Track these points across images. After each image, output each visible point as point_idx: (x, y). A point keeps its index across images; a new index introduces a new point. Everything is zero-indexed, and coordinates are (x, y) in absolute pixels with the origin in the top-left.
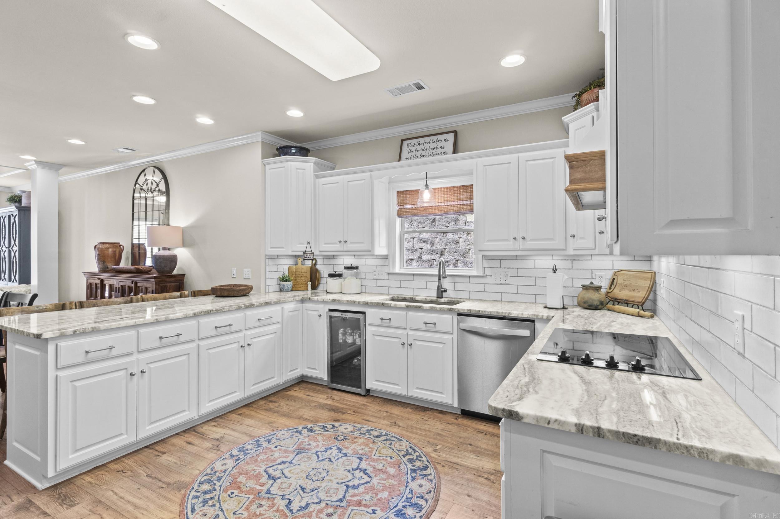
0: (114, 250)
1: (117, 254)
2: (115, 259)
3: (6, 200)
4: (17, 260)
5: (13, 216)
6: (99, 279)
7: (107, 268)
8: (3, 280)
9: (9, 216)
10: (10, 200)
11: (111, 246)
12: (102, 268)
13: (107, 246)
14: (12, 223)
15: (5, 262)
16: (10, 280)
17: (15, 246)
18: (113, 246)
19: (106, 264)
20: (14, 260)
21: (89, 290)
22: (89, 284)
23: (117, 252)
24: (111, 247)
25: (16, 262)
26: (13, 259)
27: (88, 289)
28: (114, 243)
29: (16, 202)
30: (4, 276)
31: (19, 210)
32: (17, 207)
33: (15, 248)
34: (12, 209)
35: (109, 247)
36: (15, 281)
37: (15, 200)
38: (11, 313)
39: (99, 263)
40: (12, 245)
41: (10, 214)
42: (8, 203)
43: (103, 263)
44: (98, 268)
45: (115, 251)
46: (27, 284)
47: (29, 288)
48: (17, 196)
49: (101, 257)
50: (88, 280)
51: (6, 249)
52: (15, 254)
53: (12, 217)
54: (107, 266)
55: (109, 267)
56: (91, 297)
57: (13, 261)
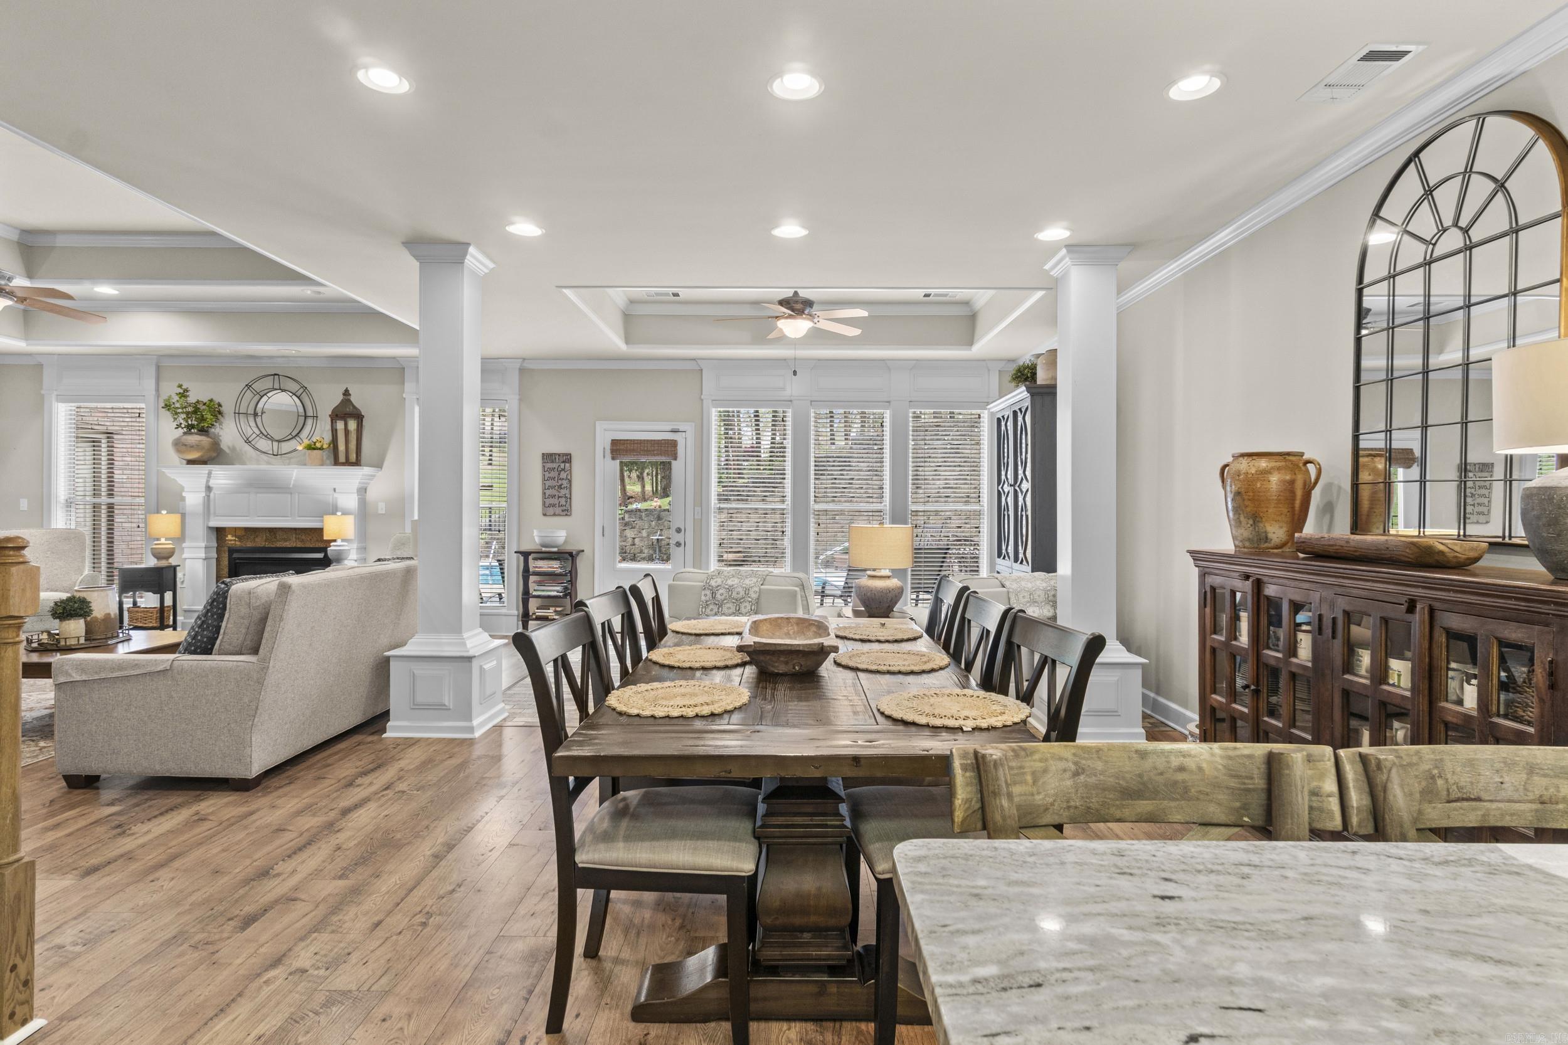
0: (1288, 477)
1: (1299, 493)
2: (1293, 508)
3: (1010, 378)
4: (1029, 513)
5: (1021, 412)
6: (1247, 577)
7: (1267, 539)
8: (1004, 558)
9: (1015, 413)
10: (1017, 378)
11: (1278, 464)
12: (1249, 540)
13: (1263, 464)
14: (1019, 428)
15: (1008, 516)
16: (1016, 560)
17: (1024, 481)
18: (1283, 463)
19: (1261, 525)
20: (1024, 513)
21: (1208, 610)
22: (1208, 589)
23: (1299, 485)
24: (1279, 469)
25: (1027, 516)
26: (1022, 510)
27: (1205, 606)
28: (1288, 454)
29: (1026, 380)
30: (1006, 549)
31: (1032, 395)
32: (1028, 389)
33: (1026, 486)
34: (1021, 394)
35: (1272, 468)
36: (1024, 562)
37: (1025, 375)
38: (1029, 778)
39: (1237, 523)
40: (1020, 477)
41: (1017, 409)
42: (1013, 384)
43: (1251, 522)
44: (1234, 538)
45: (1292, 482)
46: (1048, 572)
47: (1052, 583)
48: (1028, 367)
49: (1247, 503)
50: (1203, 576)
51: (1009, 488)
52: (1024, 499)
53: (1019, 414)
54: (1266, 532)
55: (1270, 535)
56: (1215, 633)
57: (1022, 516)
